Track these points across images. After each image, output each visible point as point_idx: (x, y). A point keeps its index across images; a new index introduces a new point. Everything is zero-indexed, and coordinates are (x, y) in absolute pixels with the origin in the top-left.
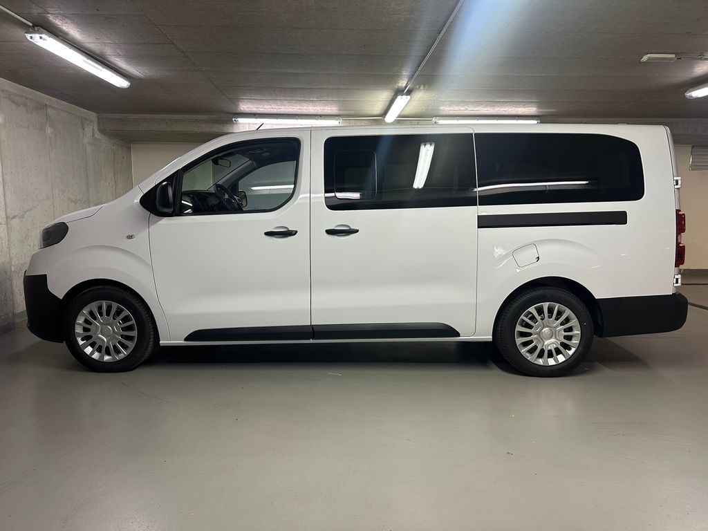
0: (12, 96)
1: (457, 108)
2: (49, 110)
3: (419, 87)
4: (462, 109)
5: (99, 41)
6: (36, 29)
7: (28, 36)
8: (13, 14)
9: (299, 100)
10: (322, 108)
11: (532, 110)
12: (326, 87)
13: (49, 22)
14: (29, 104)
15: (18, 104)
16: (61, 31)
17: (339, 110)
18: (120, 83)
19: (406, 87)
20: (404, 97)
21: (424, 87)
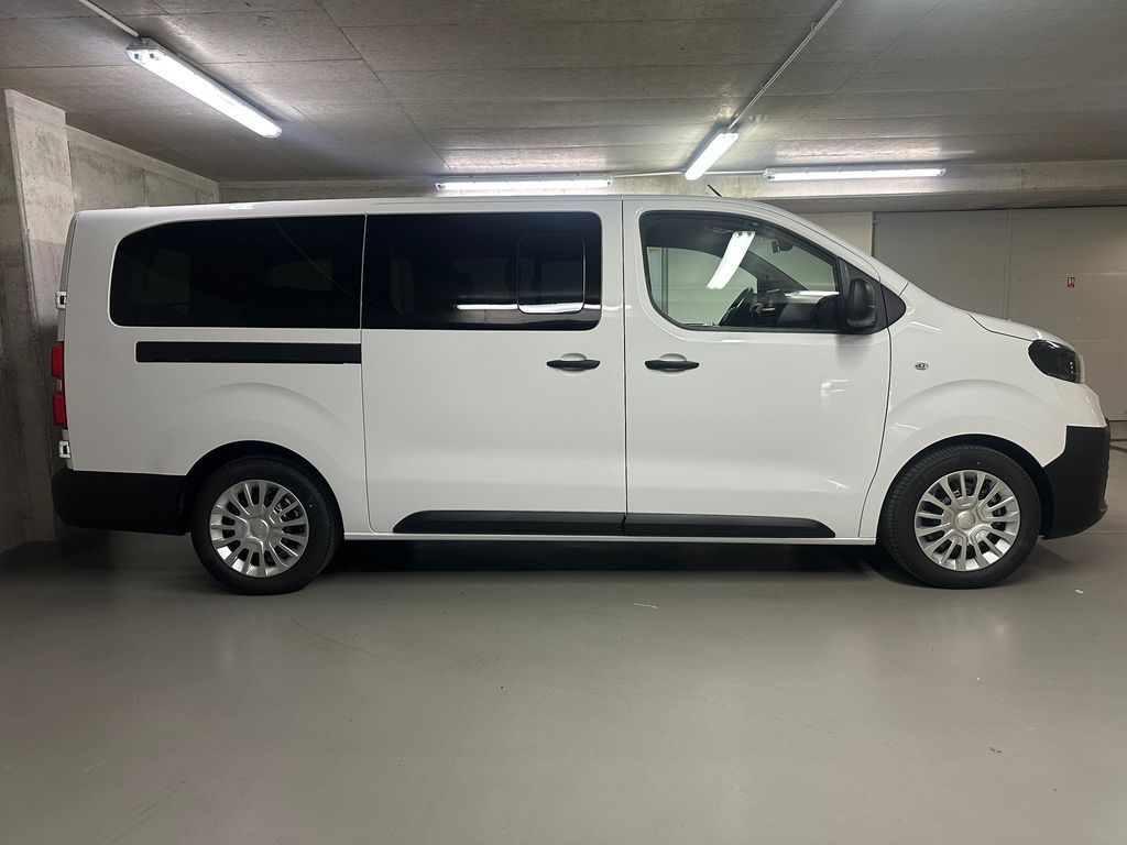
0: (94, 159)
1: (808, 152)
2: (147, 178)
3: (754, 119)
4: (817, 153)
5: (242, 59)
6: (144, 41)
7: (132, 54)
8: (109, 17)
9: (548, 149)
10: (583, 160)
11: (933, 152)
12: (599, 123)
13: (163, 28)
14: (117, 169)
15: (101, 170)
16: (182, 43)
17: (608, 163)
18: (266, 129)
19: (733, 119)
20: (729, 135)
21: (762, 118)
